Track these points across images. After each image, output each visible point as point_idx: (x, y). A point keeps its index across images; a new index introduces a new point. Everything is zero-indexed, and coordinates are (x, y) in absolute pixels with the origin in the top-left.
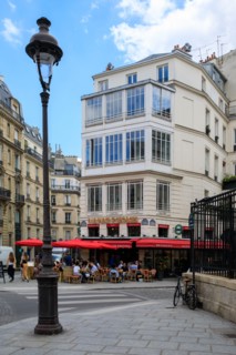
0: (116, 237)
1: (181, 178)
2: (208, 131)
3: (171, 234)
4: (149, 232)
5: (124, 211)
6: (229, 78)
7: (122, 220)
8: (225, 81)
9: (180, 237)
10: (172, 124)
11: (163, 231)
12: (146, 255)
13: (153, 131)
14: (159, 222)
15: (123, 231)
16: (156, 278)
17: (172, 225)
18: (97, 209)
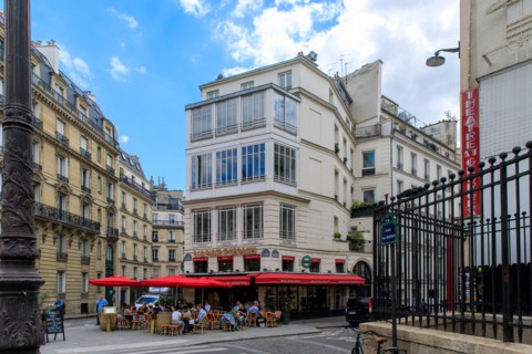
0: (229, 272)
1: (308, 202)
2: (337, 150)
3: (298, 268)
4: (270, 265)
5: (240, 241)
6: (354, 99)
7: (236, 251)
8: (350, 101)
9: (308, 270)
10: (298, 139)
11: (288, 264)
12: (268, 293)
13: (276, 146)
14: (283, 253)
15: (239, 264)
16: (282, 321)
17: (298, 257)
18: (205, 239)
